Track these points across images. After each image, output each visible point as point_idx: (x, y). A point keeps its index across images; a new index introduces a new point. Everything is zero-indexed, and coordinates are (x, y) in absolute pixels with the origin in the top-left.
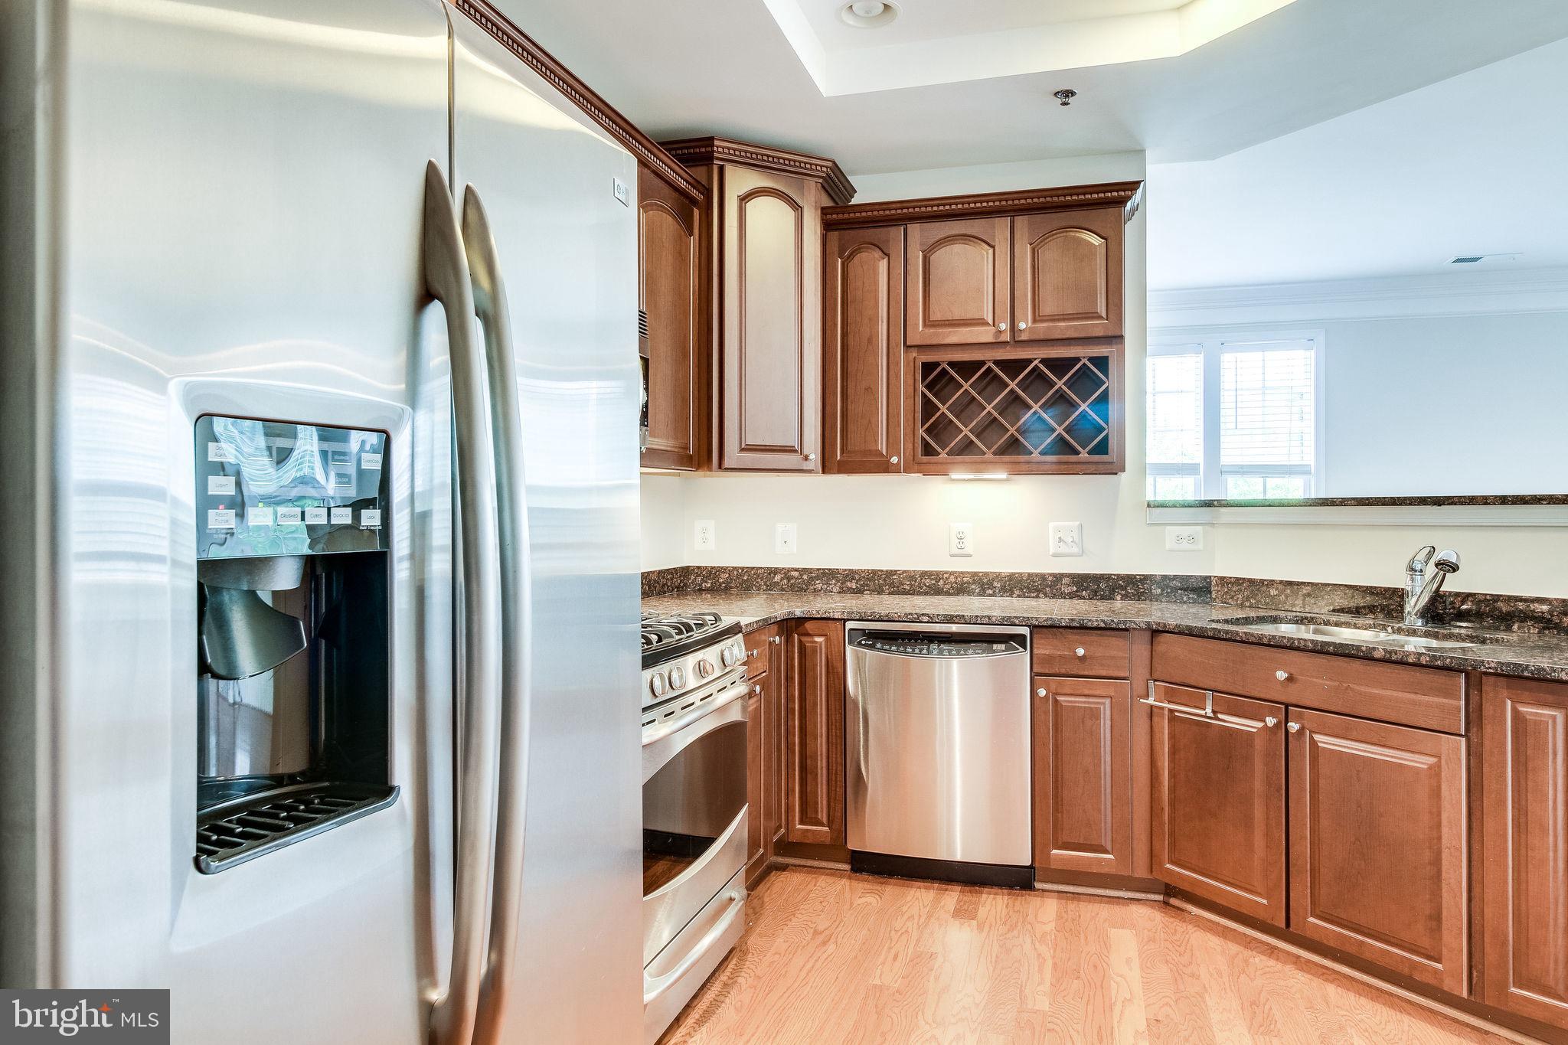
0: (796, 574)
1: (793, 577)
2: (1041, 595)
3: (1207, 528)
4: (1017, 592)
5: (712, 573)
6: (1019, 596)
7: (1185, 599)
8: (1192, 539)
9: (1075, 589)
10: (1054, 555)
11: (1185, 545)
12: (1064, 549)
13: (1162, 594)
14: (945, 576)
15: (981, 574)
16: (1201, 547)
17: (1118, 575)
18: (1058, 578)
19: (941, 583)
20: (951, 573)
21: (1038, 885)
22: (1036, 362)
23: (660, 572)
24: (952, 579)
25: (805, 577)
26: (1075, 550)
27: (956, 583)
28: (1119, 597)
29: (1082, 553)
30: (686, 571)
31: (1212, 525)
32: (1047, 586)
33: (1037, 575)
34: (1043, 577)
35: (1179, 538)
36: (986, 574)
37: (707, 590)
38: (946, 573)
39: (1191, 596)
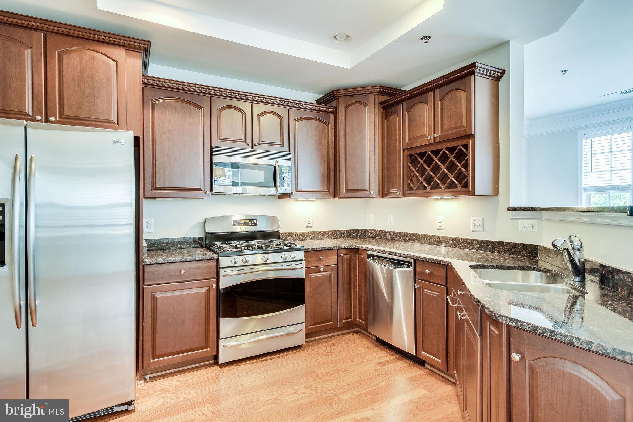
0: (392, 233)
1: (391, 234)
2: (466, 248)
3: (539, 221)
4: (458, 246)
5: (372, 231)
6: (458, 248)
7: (526, 255)
8: (532, 226)
9: (479, 246)
10: (473, 231)
11: (528, 229)
12: (476, 228)
13: (515, 252)
14: (434, 237)
15: (445, 237)
16: (536, 230)
17: (496, 242)
18: (473, 241)
19: (433, 240)
20: (436, 236)
21: (426, 365)
22: (444, 150)
23: (347, 231)
24: (436, 239)
25: (394, 235)
26: (481, 229)
27: (437, 240)
28: (496, 252)
29: (484, 231)
30: (365, 231)
31: (541, 219)
32: (468, 244)
33: (465, 239)
34: (467, 240)
35: (525, 226)
36: (447, 237)
37: (372, 237)
38: (434, 236)
39: (528, 254)
